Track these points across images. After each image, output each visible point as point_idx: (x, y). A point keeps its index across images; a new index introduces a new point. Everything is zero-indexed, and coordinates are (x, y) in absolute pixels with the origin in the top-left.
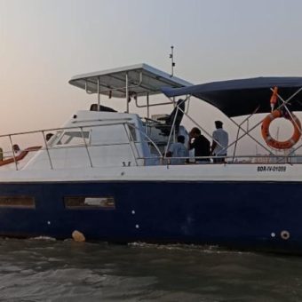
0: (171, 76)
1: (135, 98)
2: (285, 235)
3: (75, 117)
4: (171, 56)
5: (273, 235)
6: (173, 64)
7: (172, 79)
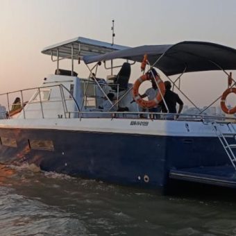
0: (112, 45)
1: (104, 62)
2: (146, 179)
3: (45, 79)
4: (112, 29)
5: (139, 178)
6: (114, 35)
7: (113, 47)
